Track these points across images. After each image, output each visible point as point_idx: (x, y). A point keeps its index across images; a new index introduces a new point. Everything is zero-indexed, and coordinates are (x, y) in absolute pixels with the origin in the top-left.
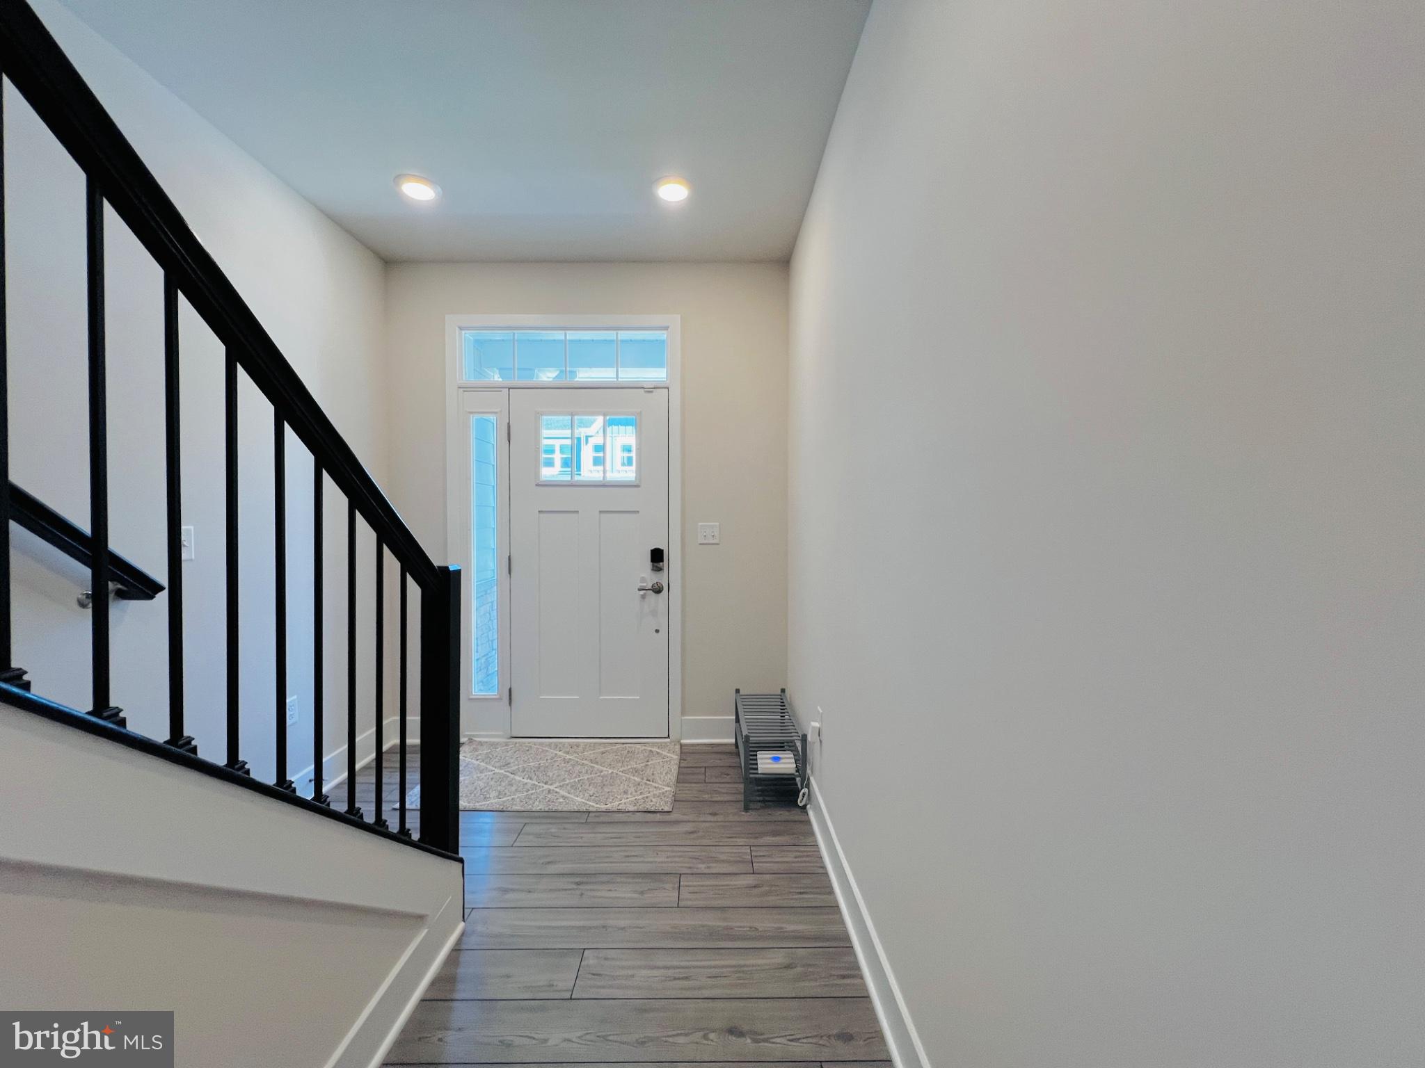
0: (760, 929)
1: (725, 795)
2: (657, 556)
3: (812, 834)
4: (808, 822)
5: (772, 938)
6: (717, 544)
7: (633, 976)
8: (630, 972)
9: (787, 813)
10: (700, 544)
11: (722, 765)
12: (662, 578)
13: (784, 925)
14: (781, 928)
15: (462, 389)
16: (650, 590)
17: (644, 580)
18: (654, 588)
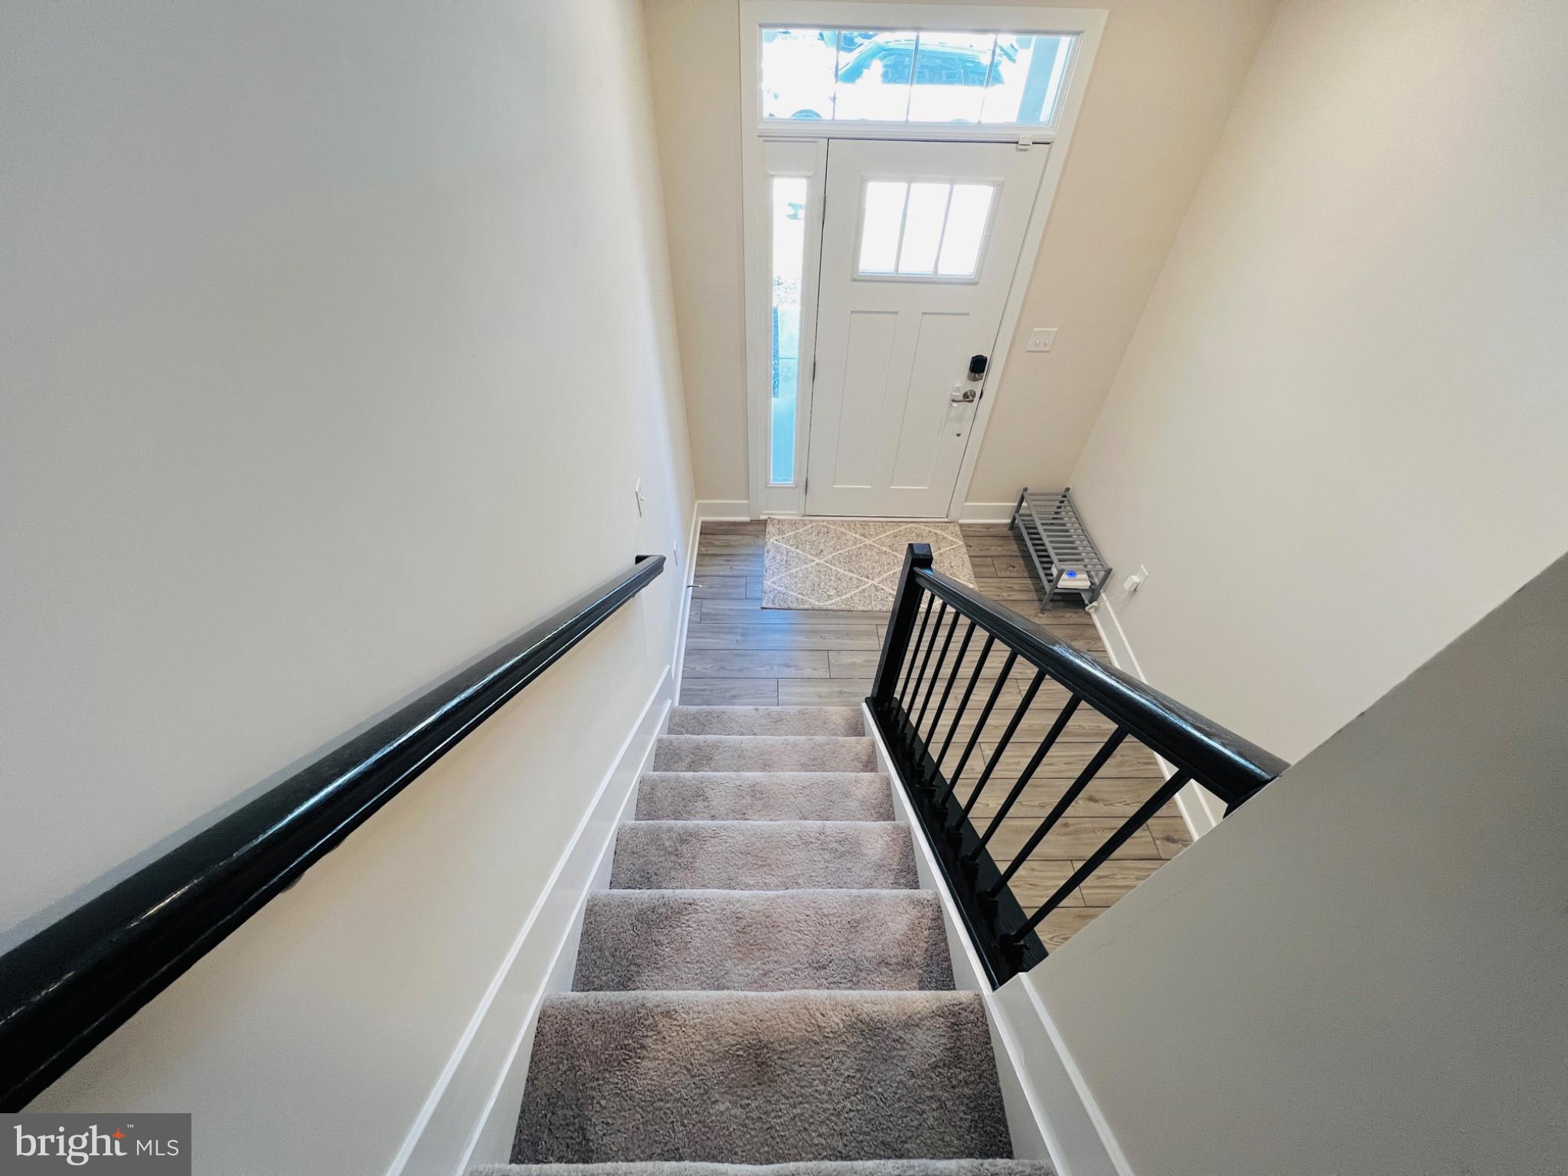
0: (1087, 728)
1: (1020, 593)
2: (978, 366)
3: (1099, 639)
4: (1093, 626)
5: (1095, 735)
6: (1048, 352)
7: (1019, 763)
8: (1016, 760)
9: (1075, 616)
10: (1029, 352)
11: (1003, 553)
12: (977, 387)
13: (1100, 725)
14: (1099, 727)
15: (762, 139)
16: (961, 398)
17: (958, 389)
18: (966, 396)
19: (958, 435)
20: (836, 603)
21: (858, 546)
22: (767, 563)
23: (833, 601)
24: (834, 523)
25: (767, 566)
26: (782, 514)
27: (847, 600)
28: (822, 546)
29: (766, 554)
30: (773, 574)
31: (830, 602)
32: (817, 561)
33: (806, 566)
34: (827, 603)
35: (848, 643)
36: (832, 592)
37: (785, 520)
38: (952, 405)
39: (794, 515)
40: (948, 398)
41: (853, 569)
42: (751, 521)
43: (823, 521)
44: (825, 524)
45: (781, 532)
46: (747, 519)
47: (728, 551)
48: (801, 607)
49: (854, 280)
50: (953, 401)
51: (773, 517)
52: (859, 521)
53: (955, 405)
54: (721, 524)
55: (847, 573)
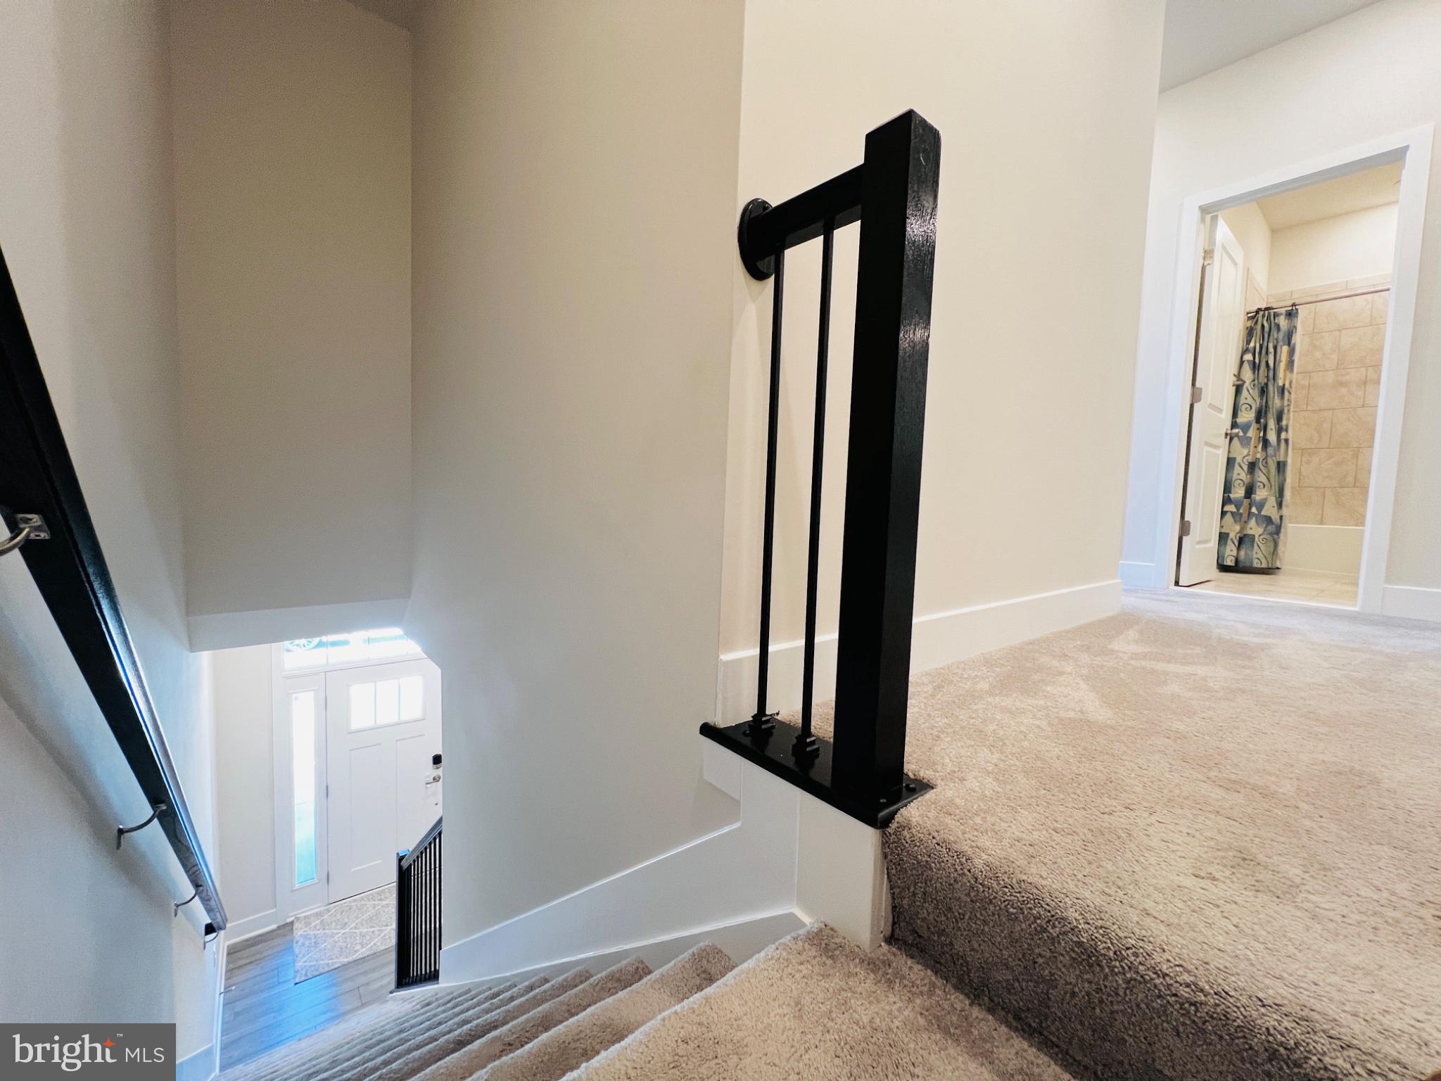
2: (437, 760)
12: (440, 772)
15: (285, 679)
16: (432, 781)
17: (428, 777)
18: (434, 779)
19: (436, 804)
20: (362, 954)
21: (377, 908)
22: (297, 950)
23: (360, 953)
24: (355, 900)
25: (297, 952)
26: (307, 911)
27: (371, 947)
28: (346, 920)
29: (295, 945)
30: (304, 956)
31: (357, 954)
32: (343, 931)
33: (333, 939)
34: (355, 956)
35: (375, 975)
36: (358, 947)
37: (310, 915)
38: (427, 787)
39: (319, 907)
40: (424, 784)
41: (373, 925)
42: (278, 927)
43: (345, 903)
44: (347, 904)
45: (307, 924)
46: (274, 926)
47: (258, 956)
48: (332, 967)
49: (350, 733)
50: (427, 784)
51: (299, 916)
52: (376, 892)
53: (428, 786)
54: (247, 940)
55: (369, 930)
